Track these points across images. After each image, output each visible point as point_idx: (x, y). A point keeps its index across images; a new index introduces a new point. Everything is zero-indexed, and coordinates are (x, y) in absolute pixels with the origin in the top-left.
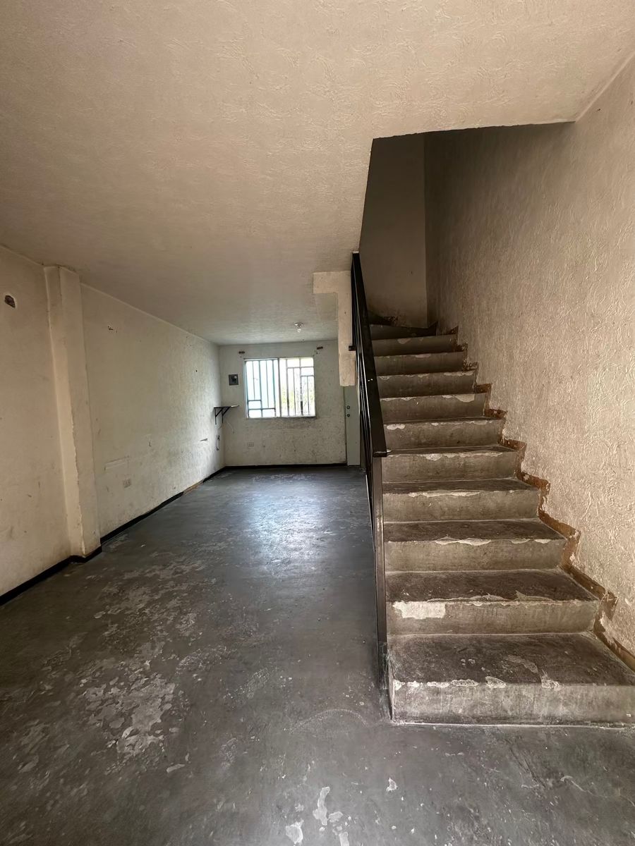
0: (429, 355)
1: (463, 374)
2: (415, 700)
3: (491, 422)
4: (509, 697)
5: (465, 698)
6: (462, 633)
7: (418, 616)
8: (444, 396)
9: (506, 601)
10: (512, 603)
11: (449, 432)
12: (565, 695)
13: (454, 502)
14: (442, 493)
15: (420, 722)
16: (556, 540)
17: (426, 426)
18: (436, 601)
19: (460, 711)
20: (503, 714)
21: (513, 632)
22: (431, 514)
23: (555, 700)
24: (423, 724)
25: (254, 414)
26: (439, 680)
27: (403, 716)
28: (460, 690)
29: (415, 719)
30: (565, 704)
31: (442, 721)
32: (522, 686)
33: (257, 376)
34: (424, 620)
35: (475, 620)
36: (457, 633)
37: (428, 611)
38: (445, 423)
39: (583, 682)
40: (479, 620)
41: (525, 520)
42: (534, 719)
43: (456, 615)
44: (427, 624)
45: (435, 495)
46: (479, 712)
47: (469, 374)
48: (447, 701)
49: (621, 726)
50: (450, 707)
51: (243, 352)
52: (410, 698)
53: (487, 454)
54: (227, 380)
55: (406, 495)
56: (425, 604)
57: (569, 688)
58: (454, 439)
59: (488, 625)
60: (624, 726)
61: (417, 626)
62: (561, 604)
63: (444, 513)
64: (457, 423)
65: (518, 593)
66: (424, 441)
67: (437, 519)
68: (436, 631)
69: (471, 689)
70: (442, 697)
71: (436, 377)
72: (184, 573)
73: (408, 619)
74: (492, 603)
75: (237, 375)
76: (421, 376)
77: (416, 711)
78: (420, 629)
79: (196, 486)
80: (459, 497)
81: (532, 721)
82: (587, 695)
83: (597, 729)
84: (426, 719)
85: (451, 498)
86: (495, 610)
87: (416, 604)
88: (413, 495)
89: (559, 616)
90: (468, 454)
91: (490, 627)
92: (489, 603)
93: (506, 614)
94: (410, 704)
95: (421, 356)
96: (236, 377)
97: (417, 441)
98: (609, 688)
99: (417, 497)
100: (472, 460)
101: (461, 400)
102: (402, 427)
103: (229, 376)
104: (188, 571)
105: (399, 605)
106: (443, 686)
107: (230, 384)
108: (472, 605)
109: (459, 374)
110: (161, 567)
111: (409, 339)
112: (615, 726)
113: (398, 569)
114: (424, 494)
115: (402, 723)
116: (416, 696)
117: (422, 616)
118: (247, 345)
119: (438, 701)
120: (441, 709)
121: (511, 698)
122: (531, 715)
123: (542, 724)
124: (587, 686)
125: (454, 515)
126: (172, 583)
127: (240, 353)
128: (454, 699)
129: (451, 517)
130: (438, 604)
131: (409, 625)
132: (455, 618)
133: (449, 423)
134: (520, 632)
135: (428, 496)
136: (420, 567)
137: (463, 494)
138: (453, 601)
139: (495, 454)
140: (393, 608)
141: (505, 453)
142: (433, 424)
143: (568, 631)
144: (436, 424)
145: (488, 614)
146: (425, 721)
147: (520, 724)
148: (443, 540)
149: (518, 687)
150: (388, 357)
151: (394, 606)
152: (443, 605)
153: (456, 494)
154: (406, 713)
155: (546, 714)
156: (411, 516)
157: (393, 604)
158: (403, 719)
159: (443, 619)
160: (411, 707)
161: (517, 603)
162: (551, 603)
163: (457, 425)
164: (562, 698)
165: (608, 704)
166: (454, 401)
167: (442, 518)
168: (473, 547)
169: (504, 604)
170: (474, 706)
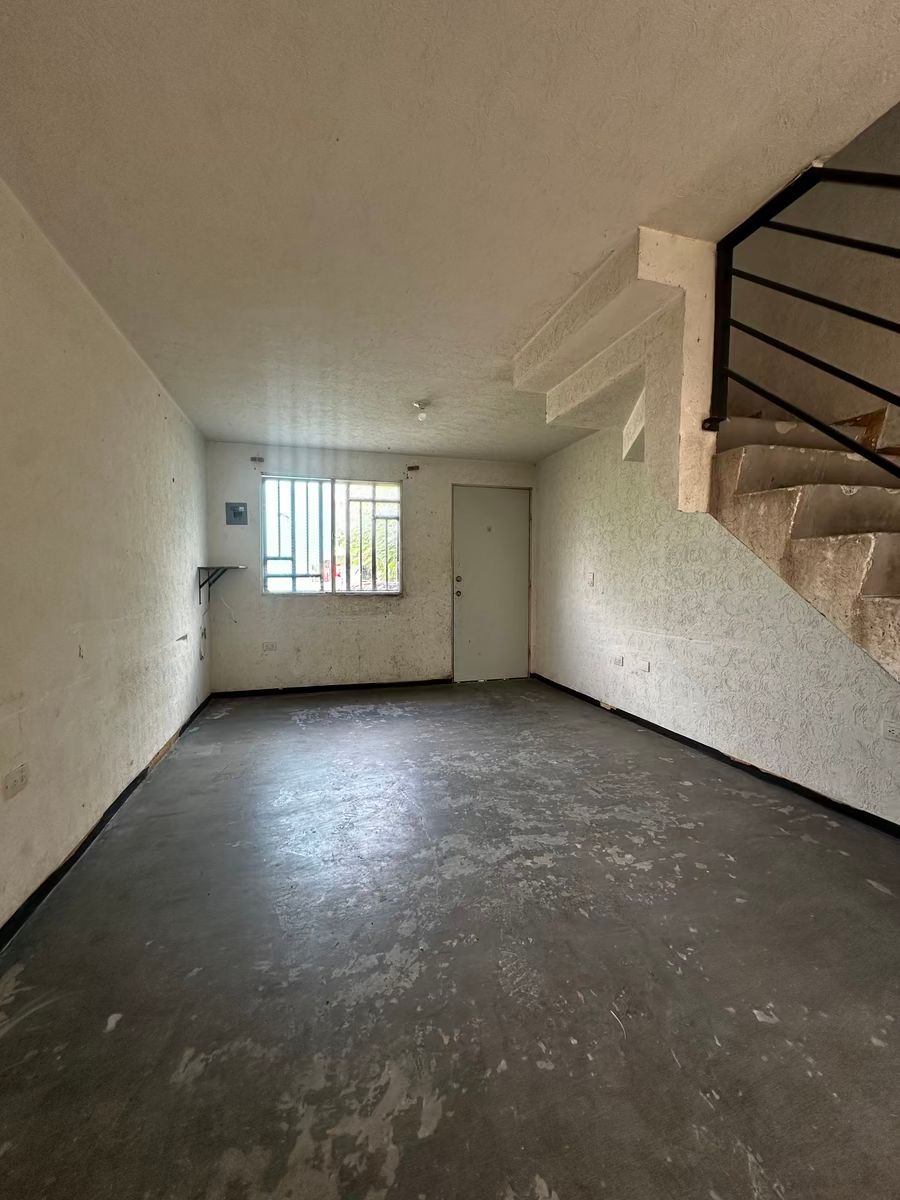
25: (276, 586)
33: (286, 509)
51: (260, 460)
54: (222, 515)
75: (245, 505)
79: (168, 749)
96: (241, 509)
103: (227, 506)
107: (229, 524)
118: (268, 445)
127: (253, 459)
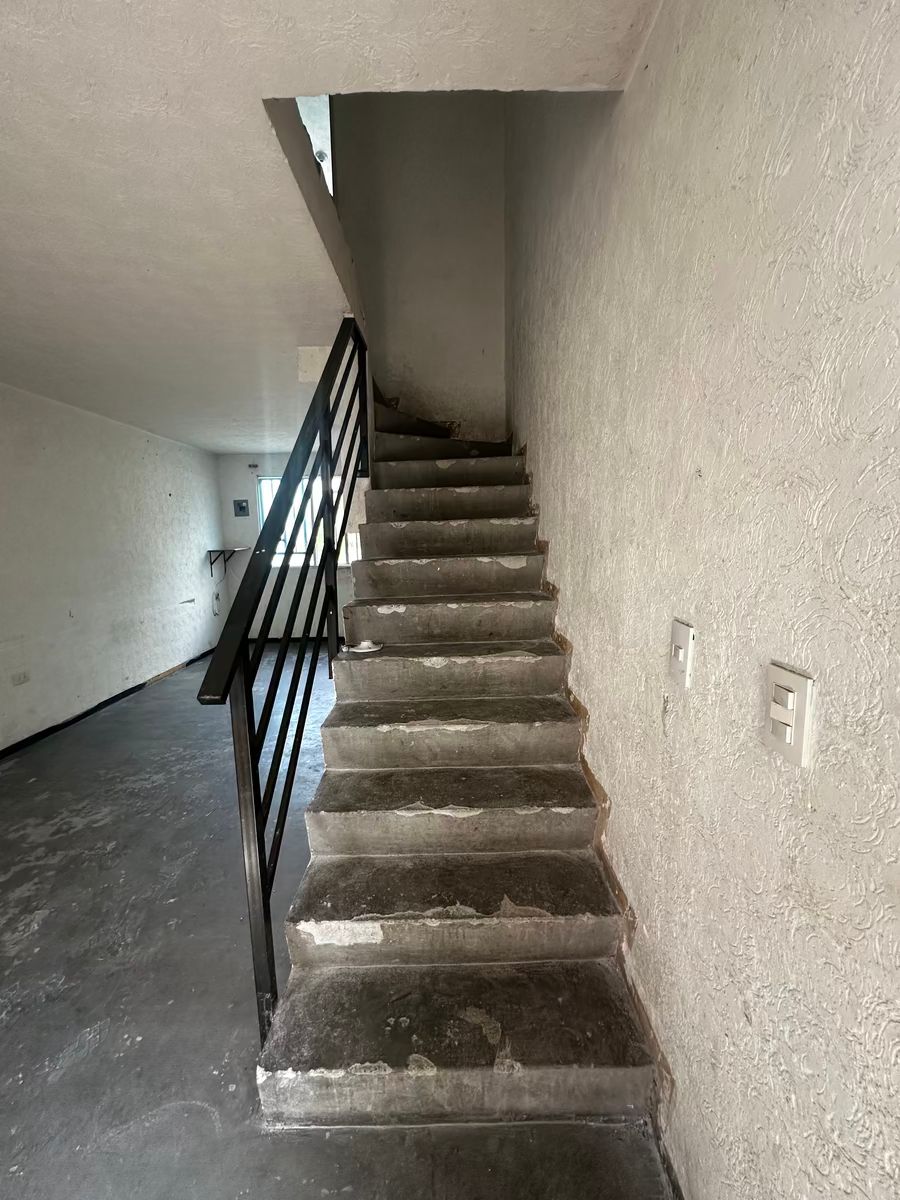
0: (475, 490)
1: (520, 522)
2: (292, 1096)
3: (539, 604)
4: (442, 1087)
5: (373, 1091)
6: (414, 963)
7: (340, 941)
8: (479, 559)
9: (478, 918)
10: (487, 921)
11: (475, 618)
12: (531, 1082)
13: (449, 739)
14: (430, 725)
15: (306, 1125)
16: (583, 809)
17: (438, 609)
18: (367, 919)
19: (369, 1108)
20: (438, 1110)
21: (495, 961)
22: (415, 757)
23: (515, 1090)
24: (313, 1127)
26: (329, 1066)
27: (278, 1117)
28: (364, 1081)
29: (298, 1121)
30: (533, 1094)
31: (343, 1123)
32: (461, 1072)
34: (350, 947)
35: (432, 945)
36: (407, 963)
37: (354, 935)
38: (468, 605)
39: (558, 1063)
40: (437, 946)
41: (560, 766)
42: (487, 1115)
43: (401, 939)
44: (355, 952)
45: (418, 728)
46: (399, 1109)
47: (529, 522)
48: (346, 1095)
49: (620, 1121)
50: (351, 1103)
51: (256, 466)
52: (283, 1094)
53: (518, 659)
54: (231, 509)
55: (372, 729)
56: (348, 924)
57: (536, 1073)
58: (483, 629)
59: (454, 951)
60: (625, 1121)
61: (341, 955)
62: (563, 922)
63: (435, 756)
64: (487, 605)
65: (506, 901)
66: (437, 631)
67: (424, 764)
68: (373, 962)
69: (381, 1078)
70: (335, 1091)
71: (478, 526)
72: (72, 831)
73: (326, 945)
74: (455, 921)
75: (246, 501)
76: (454, 524)
77: (298, 1111)
78: (347, 959)
79: (171, 672)
80: (457, 732)
81: (484, 1118)
82: (565, 1081)
83: (583, 1126)
84: (316, 1120)
85: (443, 734)
86: (460, 930)
87: (334, 924)
88: (385, 728)
89: (563, 937)
90: (490, 659)
91: (459, 954)
92: (449, 922)
93: (479, 937)
94: (285, 1101)
95: (464, 490)
96: (244, 504)
97: (426, 632)
98: (598, 1071)
99: (390, 732)
100: (495, 668)
101: (506, 566)
102: (401, 609)
103: (235, 501)
104: (80, 827)
105: (305, 927)
106: (336, 1075)
107: (236, 515)
108: (424, 924)
109: (513, 522)
110: (39, 821)
111: (454, 462)
112: (612, 1121)
113: (342, 853)
114: (402, 727)
115: (279, 1126)
116: (293, 1091)
117: (347, 941)
118: (261, 455)
119: (331, 1096)
120: (339, 1106)
121: (446, 1088)
122: (482, 1109)
123: (501, 1120)
124: (563, 1069)
125: (451, 759)
126: (41, 851)
127: (250, 466)
128: (355, 1093)
129: (447, 761)
130: (369, 924)
131: (328, 955)
132: (400, 943)
133: (475, 605)
134: (505, 960)
135: (408, 731)
136: (378, 849)
137: (463, 728)
138: (395, 918)
139: (531, 659)
140: (297, 931)
141: (546, 658)
142: (449, 605)
143: (579, 957)
144: (454, 606)
145: (450, 937)
146: (315, 1122)
147: (467, 1122)
148: (408, 809)
149: (455, 1074)
150: (413, 490)
151: (298, 928)
152: (377, 925)
153: (452, 728)
154: (283, 1113)
155: (505, 1108)
156: (385, 760)
157: (295, 925)
158: (279, 1121)
159: (381, 945)
160: (289, 1104)
161: (495, 920)
162: (548, 919)
163: (487, 608)
164: (526, 1086)
165: (598, 1092)
166: (495, 567)
167: (434, 763)
168: (455, 820)
169: (475, 922)
170: (389, 1102)
